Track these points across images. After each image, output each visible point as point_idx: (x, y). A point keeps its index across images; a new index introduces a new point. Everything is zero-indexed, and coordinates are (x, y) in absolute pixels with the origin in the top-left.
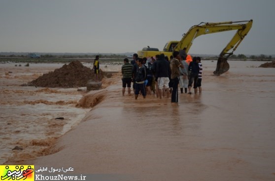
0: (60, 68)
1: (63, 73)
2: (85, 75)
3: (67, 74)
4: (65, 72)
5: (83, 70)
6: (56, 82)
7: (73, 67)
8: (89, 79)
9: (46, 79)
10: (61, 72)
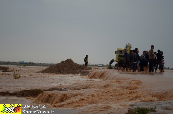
0: (60, 63)
1: (62, 66)
2: (75, 68)
3: (65, 66)
4: (63, 65)
5: (74, 65)
6: (58, 71)
7: (68, 62)
8: (77, 70)
9: (52, 69)
10: (61, 65)
